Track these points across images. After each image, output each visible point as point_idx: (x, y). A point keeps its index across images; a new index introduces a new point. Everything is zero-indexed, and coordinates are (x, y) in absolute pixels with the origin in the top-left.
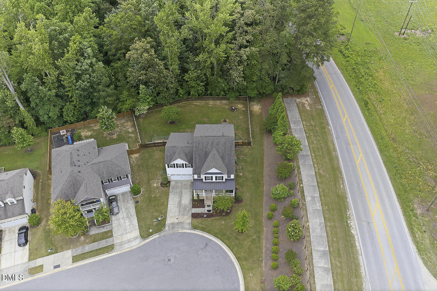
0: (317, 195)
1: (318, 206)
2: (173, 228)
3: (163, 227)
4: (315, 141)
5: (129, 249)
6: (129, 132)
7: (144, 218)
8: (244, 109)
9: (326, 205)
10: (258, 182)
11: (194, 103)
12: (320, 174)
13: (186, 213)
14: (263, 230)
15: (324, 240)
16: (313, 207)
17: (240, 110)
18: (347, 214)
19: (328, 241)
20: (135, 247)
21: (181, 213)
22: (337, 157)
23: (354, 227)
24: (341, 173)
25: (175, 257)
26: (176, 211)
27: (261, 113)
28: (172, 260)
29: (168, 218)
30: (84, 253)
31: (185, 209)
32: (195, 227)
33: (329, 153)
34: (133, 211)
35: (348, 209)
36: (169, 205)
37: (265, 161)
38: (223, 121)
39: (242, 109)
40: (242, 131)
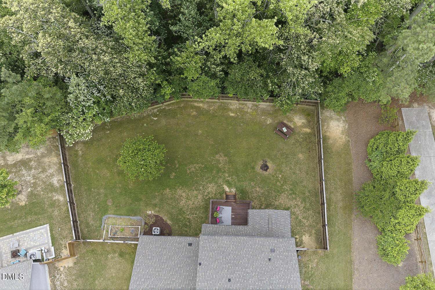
6: (51, 185)
8: (308, 130)
11: (196, 104)
17: (299, 133)
27: (346, 145)
38: (261, 168)
39: (304, 129)
40: (304, 200)
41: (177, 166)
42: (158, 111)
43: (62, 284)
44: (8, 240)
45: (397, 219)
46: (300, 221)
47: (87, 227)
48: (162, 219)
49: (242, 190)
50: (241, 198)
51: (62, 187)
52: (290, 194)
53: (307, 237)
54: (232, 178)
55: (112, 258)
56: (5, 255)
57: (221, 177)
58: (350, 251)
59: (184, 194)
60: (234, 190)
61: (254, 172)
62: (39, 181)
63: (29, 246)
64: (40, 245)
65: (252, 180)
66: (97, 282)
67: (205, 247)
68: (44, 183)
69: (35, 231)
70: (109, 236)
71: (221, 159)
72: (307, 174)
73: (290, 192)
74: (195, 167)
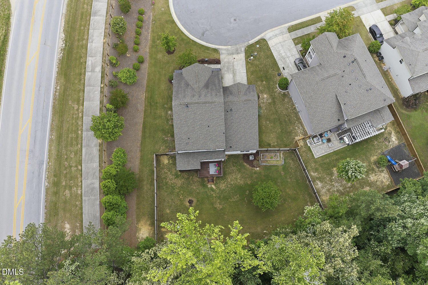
0: (88, 74)
1: (90, 61)
2: (237, 50)
3: (247, 50)
4: (73, 156)
5: (273, 29)
6: (321, 182)
7: (268, 58)
9: (82, 63)
10: (151, 104)
12: (78, 104)
13: (227, 65)
14: (149, 48)
15: (92, 26)
16: (95, 59)
18: (63, 54)
19: (89, 25)
20: (269, 31)
21: (231, 64)
22: (52, 130)
23: (61, 41)
24: (54, 107)
25: (231, 23)
26: (237, 66)
27: (138, 221)
28: (232, 20)
29: (244, 59)
30: (313, 24)
31: (228, 68)
32: (216, 50)
33: (60, 137)
34: (281, 65)
35: (60, 60)
36: (245, 71)
37: (140, 134)
38: (193, 201)
39: (165, 230)
40: (166, 183)
41: (245, 199)
42: (264, 237)
43: (299, 128)
44: (336, 147)
45: (116, 171)
46: (169, 171)
47: (293, 159)
48: (250, 166)
49: (204, 186)
50: (205, 181)
51: (314, 181)
52: (175, 186)
53: (165, 163)
54: (211, 193)
55: (274, 143)
56: (335, 139)
57: (217, 193)
58: (141, 156)
59: (239, 181)
60: (209, 186)
61: (197, 199)
62: (330, 184)
63: (323, 145)
64: (317, 146)
65: (198, 193)
66: (280, 130)
67: (223, 142)
68: (326, 183)
69: (322, 154)
70: (278, 154)
71: (218, 206)
72: (164, 200)
73: (175, 188)
74: (234, 199)
